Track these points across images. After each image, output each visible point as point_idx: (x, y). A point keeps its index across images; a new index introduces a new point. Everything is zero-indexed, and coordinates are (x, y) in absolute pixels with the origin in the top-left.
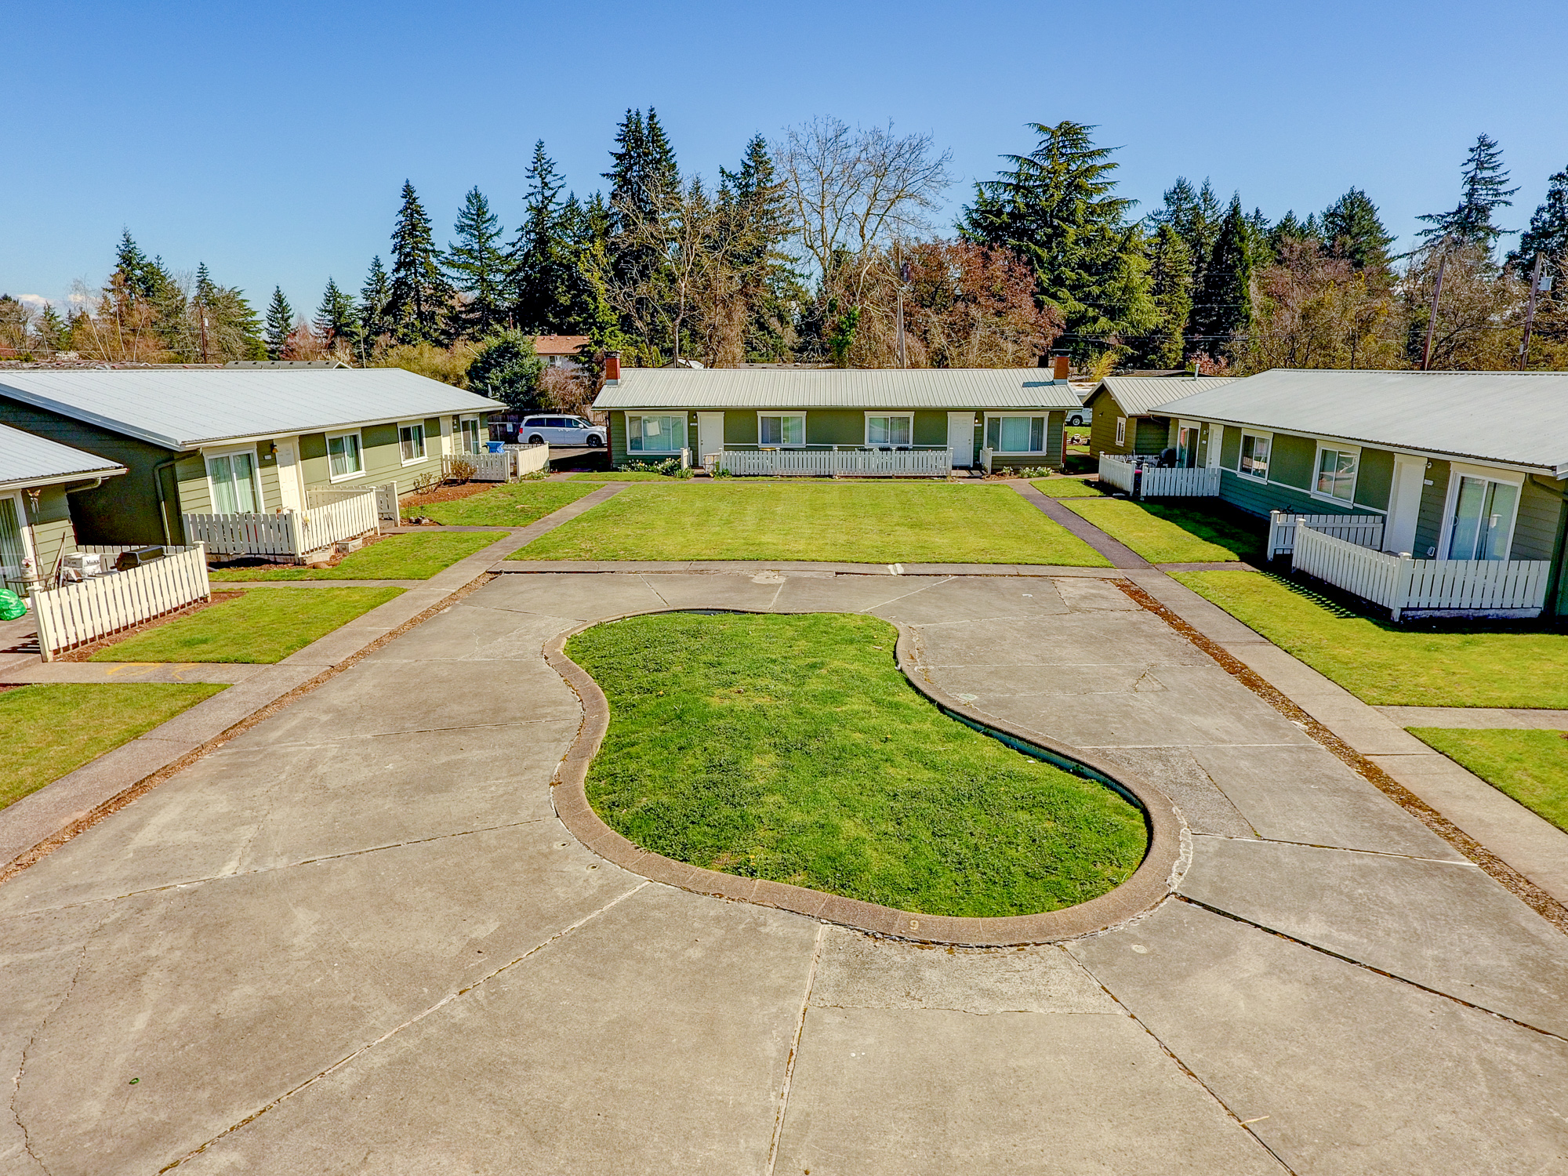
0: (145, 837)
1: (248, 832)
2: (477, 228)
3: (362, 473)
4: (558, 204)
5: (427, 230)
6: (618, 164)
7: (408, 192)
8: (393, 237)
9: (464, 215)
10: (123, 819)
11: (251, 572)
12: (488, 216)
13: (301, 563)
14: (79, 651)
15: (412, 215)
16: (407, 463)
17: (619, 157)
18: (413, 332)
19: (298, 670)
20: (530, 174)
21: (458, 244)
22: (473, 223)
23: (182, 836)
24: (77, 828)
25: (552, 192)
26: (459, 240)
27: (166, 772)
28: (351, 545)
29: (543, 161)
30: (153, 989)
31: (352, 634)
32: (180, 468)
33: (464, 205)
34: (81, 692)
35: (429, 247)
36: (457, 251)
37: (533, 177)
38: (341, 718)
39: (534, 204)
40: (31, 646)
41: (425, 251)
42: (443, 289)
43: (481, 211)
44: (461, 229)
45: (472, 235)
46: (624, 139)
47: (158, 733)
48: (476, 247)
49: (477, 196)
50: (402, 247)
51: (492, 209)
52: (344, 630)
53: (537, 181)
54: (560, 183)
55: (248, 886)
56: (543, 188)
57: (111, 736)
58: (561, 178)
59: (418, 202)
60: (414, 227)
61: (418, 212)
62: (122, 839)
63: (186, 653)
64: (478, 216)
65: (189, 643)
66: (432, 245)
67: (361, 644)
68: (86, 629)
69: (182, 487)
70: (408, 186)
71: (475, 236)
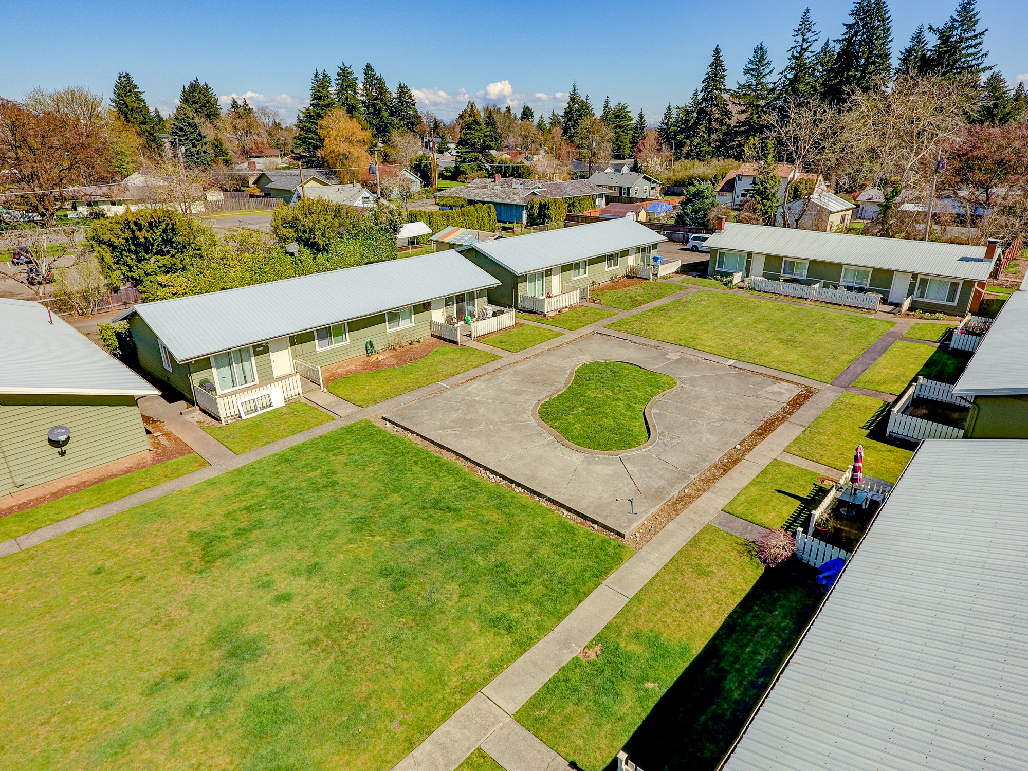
0: (469, 389)
1: (484, 393)
2: (757, 70)
3: (587, 275)
4: (812, 52)
5: (723, 77)
6: (847, 32)
7: (717, 51)
8: (703, 82)
9: (751, 62)
10: (468, 384)
11: (531, 316)
12: (766, 61)
13: (545, 316)
14: (479, 339)
15: (716, 67)
16: (608, 270)
17: (849, 26)
18: (703, 141)
19: (519, 356)
20: (796, 33)
21: (743, 82)
22: (755, 67)
23: (474, 390)
24: (462, 383)
25: (809, 44)
26: (743, 79)
27: (480, 376)
28: (564, 311)
29: (807, 23)
30: (459, 412)
31: (538, 348)
32: (519, 280)
33: (751, 55)
34: (475, 350)
35: (723, 87)
36: (741, 86)
37: (797, 35)
38: (516, 373)
39: (795, 54)
40: (469, 336)
41: (720, 90)
42: (727, 113)
43: (762, 58)
44: (747, 71)
45: (753, 75)
46: (856, 14)
47: (483, 366)
48: (754, 83)
49: (762, 48)
50: (706, 88)
51: (769, 57)
52: (537, 346)
53: (800, 38)
54: (816, 37)
55: (478, 402)
56: (803, 42)
57: (474, 365)
58: (817, 34)
59: (721, 58)
60: (716, 75)
61: (720, 66)
62: (466, 388)
63: (499, 345)
64: (759, 61)
65: (501, 342)
66: (725, 86)
67: (538, 352)
68: (481, 333)
69: (519, 285)
70: (717, 49)
71: (755, 75)
